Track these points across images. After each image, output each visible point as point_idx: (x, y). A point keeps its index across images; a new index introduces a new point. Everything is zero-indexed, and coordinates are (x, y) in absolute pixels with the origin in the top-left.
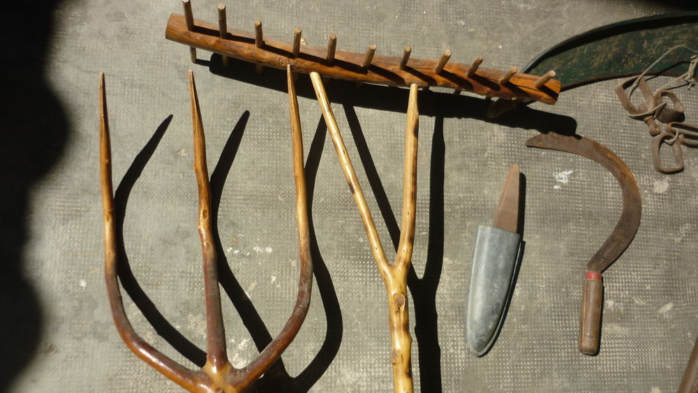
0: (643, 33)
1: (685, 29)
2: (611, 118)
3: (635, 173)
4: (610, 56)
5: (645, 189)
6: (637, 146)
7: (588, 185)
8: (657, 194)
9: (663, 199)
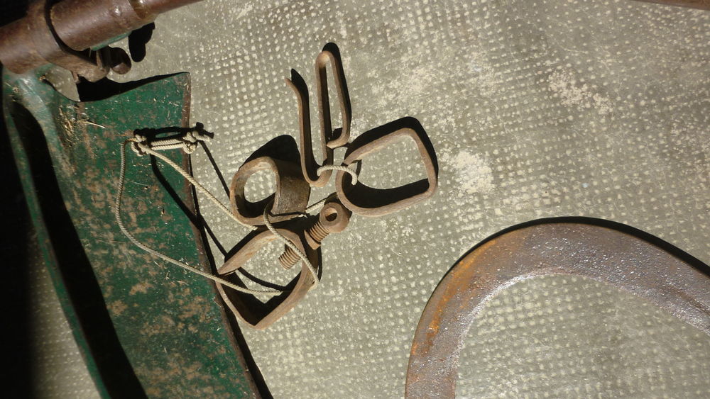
0: (116, 309)
1: (78, 202)
2: (335, 328)
3: (458, 250)
4: (192, 373)
5: (491, 214)
6: (388, 251)
7: (526, 371)
8: (497, 181)
9: (504, 163)
